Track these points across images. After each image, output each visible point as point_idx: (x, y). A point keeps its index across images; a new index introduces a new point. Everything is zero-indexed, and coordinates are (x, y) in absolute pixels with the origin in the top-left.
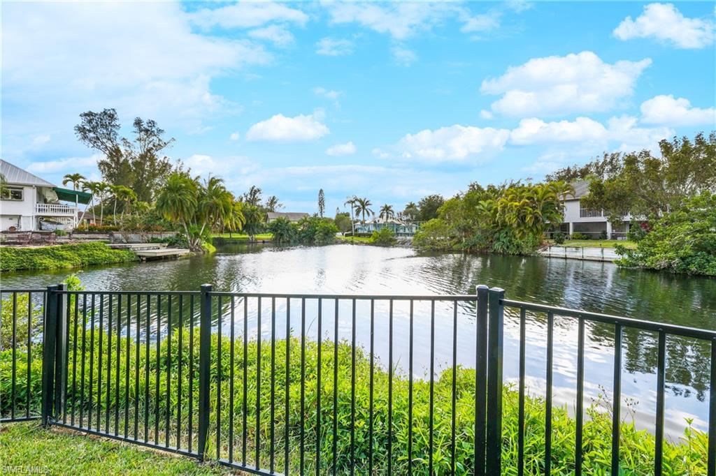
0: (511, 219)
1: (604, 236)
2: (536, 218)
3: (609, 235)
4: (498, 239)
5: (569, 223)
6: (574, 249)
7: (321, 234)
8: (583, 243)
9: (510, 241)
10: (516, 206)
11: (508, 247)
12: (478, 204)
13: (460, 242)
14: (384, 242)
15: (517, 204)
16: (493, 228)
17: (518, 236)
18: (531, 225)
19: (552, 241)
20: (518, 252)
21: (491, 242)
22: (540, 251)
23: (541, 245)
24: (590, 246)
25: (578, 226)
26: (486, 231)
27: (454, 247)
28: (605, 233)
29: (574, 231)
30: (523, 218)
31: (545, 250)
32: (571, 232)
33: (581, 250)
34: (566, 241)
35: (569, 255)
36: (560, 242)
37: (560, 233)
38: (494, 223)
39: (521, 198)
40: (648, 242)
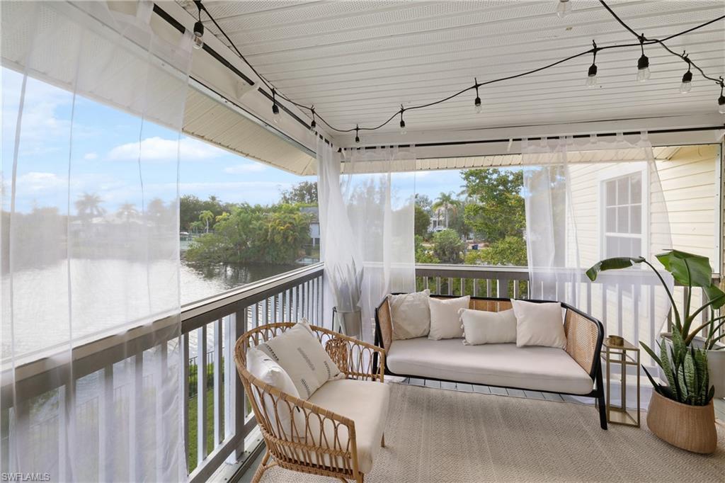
0: (278, 239)
2: (296, 238)
4: (268, 253)
9: (278, 255)
10: (282, 229)
11: (276, 259)
12: (251, 224)
13: (235, 254)
15: (282, 228)
17: (283, 251)
18: (292, 243)
19: (304, 253)
20: (283, 263)
29: (316, 243)
30: (287, 238)
31: (301, 260)
32: (314, 244)
34: (312, 252)
39: (285, 223)
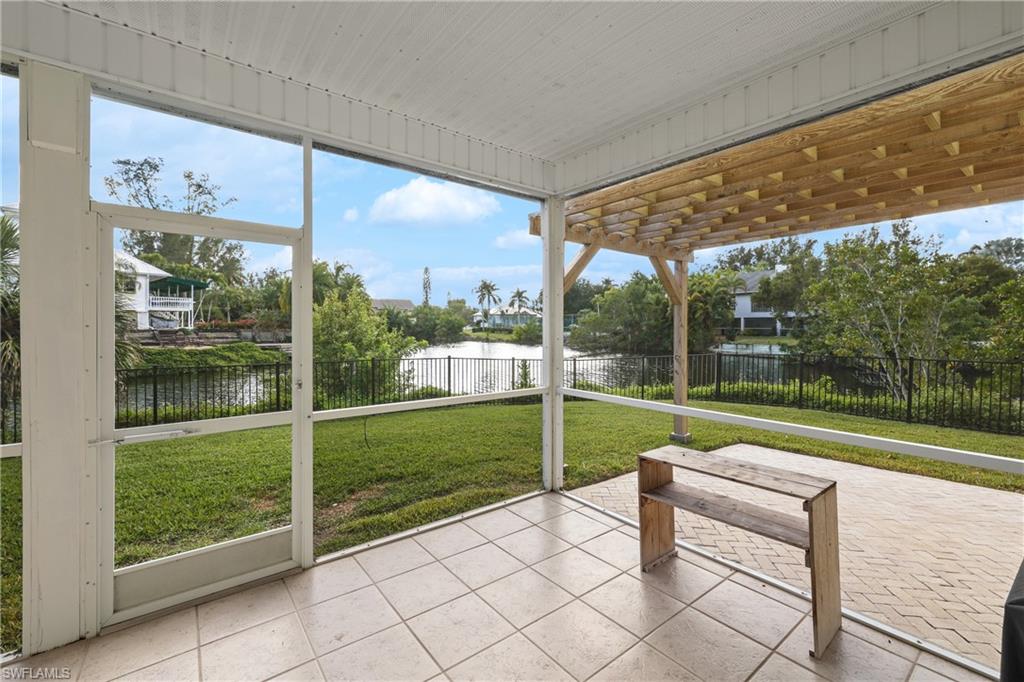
1: (773, 333)
2: (708, 313)
3: (779, 331)
5: (740, 319)
6: (744, 347)
7: (444, 329)
8: (754, 340)
14: (531, 339)
15: (689, 298)
16: (663, 323)
18: (701, 320)
19: (723, 338)
21: (661, 339)
22: (711, 348)
23: (712, 342)
24: (760, 343)
25: (748, 321)
26: (655, 327)
27: (619, 344)
28: (775, 329)
29: (746, 326)
31: (717, 347)
32: (742, 328)
33: (751, 346)
34: (737, 337)
35: (740, 352)
36: (731, 339)
37: (731, 330)
38: (664, 318)
40: (806, 340)
